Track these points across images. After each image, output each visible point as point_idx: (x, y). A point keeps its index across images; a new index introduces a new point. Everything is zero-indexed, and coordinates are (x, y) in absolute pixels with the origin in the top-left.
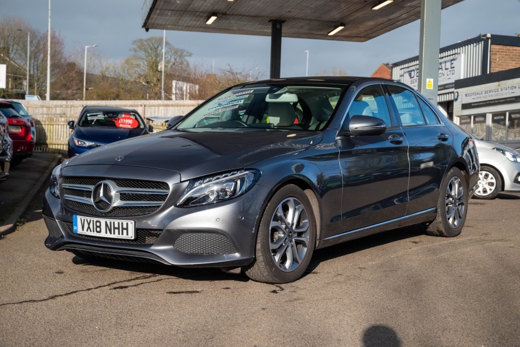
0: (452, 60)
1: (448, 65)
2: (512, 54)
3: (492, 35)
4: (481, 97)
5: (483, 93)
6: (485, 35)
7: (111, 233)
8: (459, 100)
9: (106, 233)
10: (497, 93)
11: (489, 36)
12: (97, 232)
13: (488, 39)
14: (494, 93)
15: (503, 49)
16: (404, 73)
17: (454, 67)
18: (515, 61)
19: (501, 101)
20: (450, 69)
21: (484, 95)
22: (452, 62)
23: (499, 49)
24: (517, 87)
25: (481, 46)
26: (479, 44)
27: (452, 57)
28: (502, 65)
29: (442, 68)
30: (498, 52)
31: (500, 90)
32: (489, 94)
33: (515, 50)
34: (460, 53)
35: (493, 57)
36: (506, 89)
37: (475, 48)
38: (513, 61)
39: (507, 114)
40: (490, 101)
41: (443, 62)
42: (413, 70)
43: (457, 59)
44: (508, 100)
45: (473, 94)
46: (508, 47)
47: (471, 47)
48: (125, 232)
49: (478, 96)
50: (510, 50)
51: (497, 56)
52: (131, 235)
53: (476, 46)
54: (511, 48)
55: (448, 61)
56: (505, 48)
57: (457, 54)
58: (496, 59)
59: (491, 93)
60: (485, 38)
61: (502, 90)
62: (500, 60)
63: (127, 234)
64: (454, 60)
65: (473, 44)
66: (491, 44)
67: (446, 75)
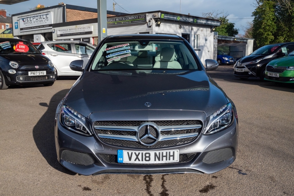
0: (46, 15)
1: (45, 17)
2: (74, 13)
3: (66, 5)
4: (67, 32)
5: (68, 30)
6: (63, 4)
7: (159, 160)
8: (55, 32)
9: (155, 160)
10: (76, 30)
11: (65, 5)
12: (146, 160)
13: (65, 6)
14: (74, 30)
15: (71, 11)
16: (19, 19)
17: (48, 18)
18: (76, 16)
19: (78, 34)
20: (45, 18)
21: (69, 31)
22: (47, 15)
23: (69, 11)
24: (86, 28)
25: (61, 9)
26: (60, 8)
27: (46, 13)
28: (71, 18)
29: (41, 18)
30: (69, 12)
31: (77, 29)
32: (72, 30)
33: (76, 11)
34: (50, 12)
35: (67, 14)
36: (80, 29)
37: (58, 10)
38: (75, 16)
39: (81, 39)
40: (72, 33)
41: (42, 15)
42: (25, 18)
43: (49, 14)
44: (82, 33)
45: (63, 30)
46: (73, 10)
47: (56, 9)
48: (171, 158)
49: (66, 31)
50: (73, 11)
51: (69, 14)
52: (177, 159)
53: (59, 9)
54: (74, 10)
55: (44, 15)
56: (72, 10)
57: (49, 12)
58: (68, 15)
59: (73, 30)
60: (63, 5)
61: (78, 29)
62: (70, 15)
63: (174, 159)
64: (47, 14)
65: (57, 8)
66: (66, 8)
67: (43, 21)
